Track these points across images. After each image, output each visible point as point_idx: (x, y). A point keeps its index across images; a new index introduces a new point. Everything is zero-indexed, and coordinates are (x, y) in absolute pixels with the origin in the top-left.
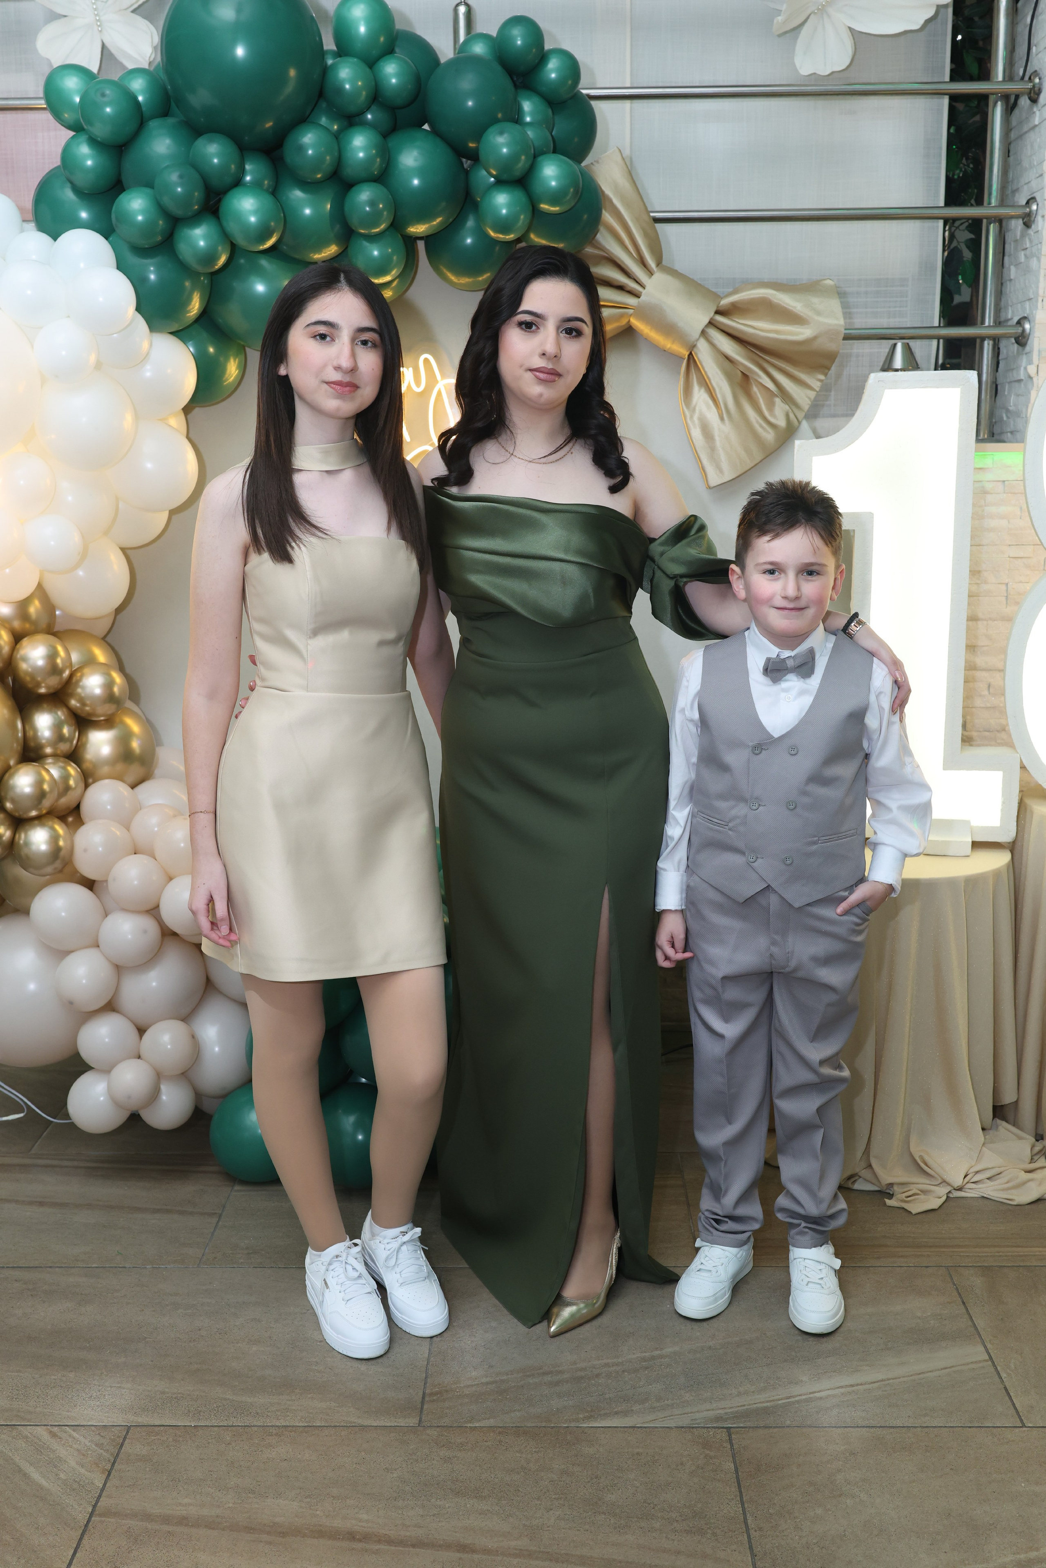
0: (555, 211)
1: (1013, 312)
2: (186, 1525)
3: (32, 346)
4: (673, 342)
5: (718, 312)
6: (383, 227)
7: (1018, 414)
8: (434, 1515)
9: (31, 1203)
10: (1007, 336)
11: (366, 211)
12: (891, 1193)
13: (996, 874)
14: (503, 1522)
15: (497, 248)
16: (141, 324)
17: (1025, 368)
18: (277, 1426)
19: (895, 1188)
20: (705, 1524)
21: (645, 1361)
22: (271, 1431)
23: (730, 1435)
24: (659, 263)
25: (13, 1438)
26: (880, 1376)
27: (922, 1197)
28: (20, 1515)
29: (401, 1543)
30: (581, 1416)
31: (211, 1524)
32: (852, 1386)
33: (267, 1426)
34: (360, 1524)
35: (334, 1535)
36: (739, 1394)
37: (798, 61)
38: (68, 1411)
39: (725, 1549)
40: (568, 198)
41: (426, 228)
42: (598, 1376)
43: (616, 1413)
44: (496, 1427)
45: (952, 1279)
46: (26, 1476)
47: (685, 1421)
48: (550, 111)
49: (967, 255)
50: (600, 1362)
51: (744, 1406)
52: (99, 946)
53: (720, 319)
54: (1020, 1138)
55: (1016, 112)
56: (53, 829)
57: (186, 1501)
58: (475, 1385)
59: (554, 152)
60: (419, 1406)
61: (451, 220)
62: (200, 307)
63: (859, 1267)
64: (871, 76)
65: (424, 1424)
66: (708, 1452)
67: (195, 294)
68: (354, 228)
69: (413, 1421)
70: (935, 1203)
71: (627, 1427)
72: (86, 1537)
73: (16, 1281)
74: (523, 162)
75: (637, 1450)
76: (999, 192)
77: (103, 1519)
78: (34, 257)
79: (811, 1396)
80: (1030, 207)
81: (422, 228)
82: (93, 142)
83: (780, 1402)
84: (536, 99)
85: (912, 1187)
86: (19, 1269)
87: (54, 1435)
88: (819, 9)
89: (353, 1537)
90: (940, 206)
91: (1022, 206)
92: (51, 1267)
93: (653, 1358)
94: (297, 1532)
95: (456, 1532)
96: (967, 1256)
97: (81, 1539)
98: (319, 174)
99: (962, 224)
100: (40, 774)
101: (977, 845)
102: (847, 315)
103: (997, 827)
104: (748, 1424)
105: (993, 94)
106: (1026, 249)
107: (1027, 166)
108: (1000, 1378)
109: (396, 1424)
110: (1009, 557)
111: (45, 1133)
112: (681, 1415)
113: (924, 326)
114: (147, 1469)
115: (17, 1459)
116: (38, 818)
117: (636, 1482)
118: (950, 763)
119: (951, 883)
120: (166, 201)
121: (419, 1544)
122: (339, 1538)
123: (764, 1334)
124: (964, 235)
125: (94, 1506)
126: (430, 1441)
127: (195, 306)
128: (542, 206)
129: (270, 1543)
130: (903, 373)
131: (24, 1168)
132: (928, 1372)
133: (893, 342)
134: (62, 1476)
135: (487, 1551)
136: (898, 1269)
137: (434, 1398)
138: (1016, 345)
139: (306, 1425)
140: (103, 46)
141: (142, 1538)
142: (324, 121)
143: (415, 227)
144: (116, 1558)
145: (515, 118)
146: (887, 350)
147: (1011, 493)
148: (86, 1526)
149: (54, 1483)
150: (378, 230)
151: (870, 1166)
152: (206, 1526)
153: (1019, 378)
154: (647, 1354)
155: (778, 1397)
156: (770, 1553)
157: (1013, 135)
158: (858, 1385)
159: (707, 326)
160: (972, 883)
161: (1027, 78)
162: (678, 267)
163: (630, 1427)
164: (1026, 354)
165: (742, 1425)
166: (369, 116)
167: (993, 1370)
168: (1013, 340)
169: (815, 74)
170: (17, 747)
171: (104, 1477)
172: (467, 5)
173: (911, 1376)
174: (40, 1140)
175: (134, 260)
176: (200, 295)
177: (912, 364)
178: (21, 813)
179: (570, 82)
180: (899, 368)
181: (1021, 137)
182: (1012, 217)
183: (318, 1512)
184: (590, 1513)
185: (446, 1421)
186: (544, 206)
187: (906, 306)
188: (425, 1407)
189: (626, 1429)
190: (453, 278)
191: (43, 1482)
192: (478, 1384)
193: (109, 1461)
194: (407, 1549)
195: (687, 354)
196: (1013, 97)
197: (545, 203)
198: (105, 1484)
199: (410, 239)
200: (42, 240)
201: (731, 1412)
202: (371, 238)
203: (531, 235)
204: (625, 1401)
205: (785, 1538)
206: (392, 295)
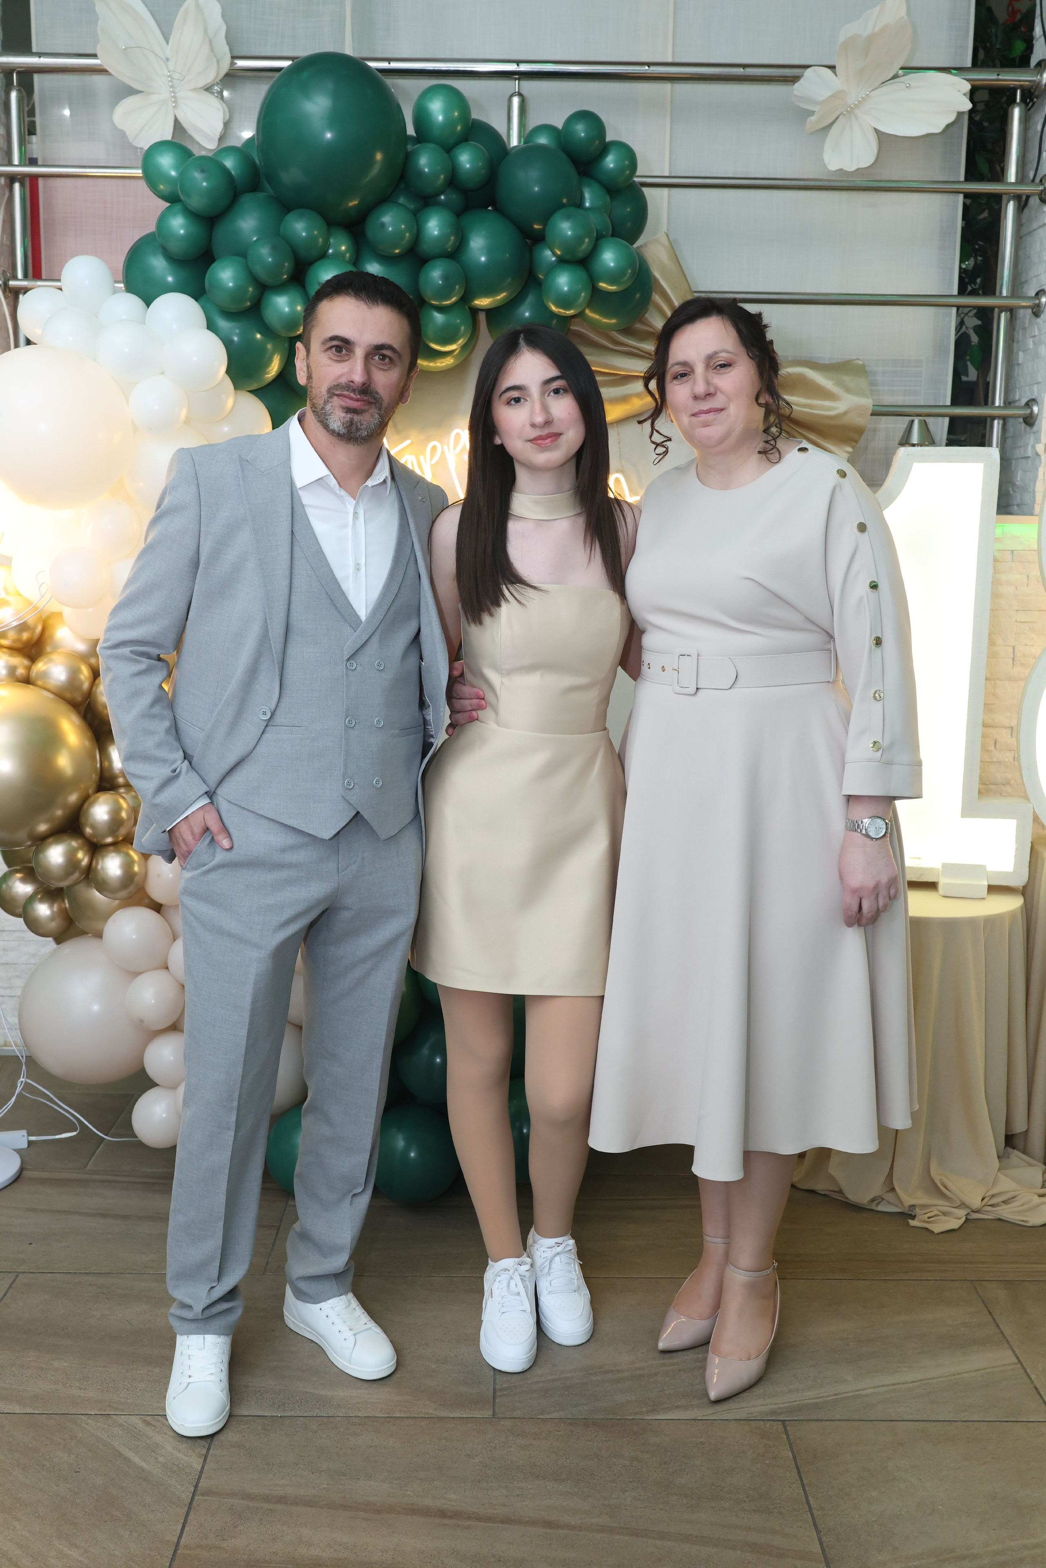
0: (614, 289)
1: (1022, 394)
2: (286, 1503)
3: (128, 402)
6: (454, 299)
7: (1025, 489)
8: (517, 1496)
9: (94, 1215)
10: (1015, 417)
11: (439, 283)
12: (913, 1214)
13: (1012, 914)
14: (582, 1502)
16: (229, 384)
17: (1033, 447)
18: (359, 1417)
19: (917, 1209)
20: (771, 1504)
21: (699, 1362)
22: (354, 1421)
23: (785, 1427)
25: (109, 1426)
26: (919, 1377)
27: (943, 1218)
28: (127, 1494)
29: (490, 1519)
30: (644, 1409)
31: (309, 1503)
32: (894, 1385)
33: (349, 1417)
34: (449, 1503)
35: (426, 1512)
36: (790, 1391)
37: (826, 158)
38: (158, 1403)
39: (792, 1526)
40: (625, 278)
41: (490, 302)
42: (656, 1374)
43: (677, 1407)
44: (566, 1419)
45: (977, 1292)
46: (127, 1460)
47: (742, 1415)
48: (608, 197)
49: (975, 339)
51: (796, 1401)
52: (167, 968)
54: (1030, 1165)
55: (1026, 211)
56: (128, 855)
57: (282, 1482)
58: (541, 1382)
59: (613, 235)
60: (491, 1400)
61: (513, 296)
62: (278, 369)
63: (890, 1280)
64: (894, 172)
65: (498, 1416)
66: (766, 1442)
67: (276, 356)
68: (426, 299)
69: (487, 1413)
70: (955, 1224)
71: (689, 1420)
72: (192, 1513)
73: (90, 1285)
74: (586, 245)
75: (701, 1440)
76: (1010, 283)
77: (206, 1498)
78: (124, 317)
79: (857, 1393)
80: (1039, 300)
81: (486, 302)
82: (188, 213)
83: (829, 1398)
84: (596, 186)
85: (932, 1209)
87: (148, 1424)
88: (847, 111)
89: (445, 1514)
90: (954, 294)
91: (1031, 298)
92: (122, 1273)
94: (391, 1510)
95: (540, 1510)
96: (990, 1271)
97: (187, 1516)
98: (397, 249)
99: (970, 311)
100: (117, 802)
101: (993, 889)
103: (1011, 872)
104: (801, 1418)
105: (1005, 194)
106: (1035, 336)
107: (1037, 260)
108: (1031, 1379)
109: (471, 1416)
110: (1017, 622)
111: (98, 1151)
113: (937, 404)
114: (242, 1454)
115: (116, 1444)
116: (114, 844)
117: (703, 1468)
118: (967, 812)
119: (972, 922)
120: (258, 270)
121: (506, 1521)
122: (431, 1516)
124: (972, 322)
125: (196, 1486)
126: (506, 1431)
127: (274, 367)
128: (601, 284)
129: (367, 1519)
130: (919, 448)
131: (82, 1183)
132: (963, 1373)
133: (910, 418)
134: (161, 1459)
135: (572, 1527)
136: (926, 1282)
137: (505, 1393)
138: (1023, 425)
139: (387, 1416)
140: (176, 120)
141: (245, 1515)
142: (402, 200)
143: (480, 300)
144: (223, 1532)
145: (579, 204)
146: (905, 426)
147: (1019, 562)
148: (191, 1504)
149: (154, 1466)
150: (448, 302)
151: (893, 1189)
152: (304, 1505)
153: (1026, 456)
155: (826, 1394)
156: (834, 1530)
157: (1024, 231)
158: (899, 1384)
160: (990, 922)
161: (1037, 180)
163: (691, 1420)
164: (1034, 433)
165: (795, 1418)
166: (443, 197)
167: (1022, 1371)
168: (1021, 420)
169: (841, 169)
170: (95, 777)
171: (202, 1461)
172: (520, 94)
173: (948, 1376)
174: (93, 1158)
175: (223, 324)
176: (280, 357)
177: (928, 440)
178: (99, 839)
179: (628, 172)
180: (916, 443)
181: (1030, 233)
182: (1023, 307)
183: (408, 1493)
184: (662, 1495)
185: (518, 1413)
186: (603, 285)
187: (921, 386)
188: (497, 1401)
189: (688, 1421)
191: (143, 1465)
192: (544, 1381)
193: (204, 1447)
194: (496, 1525)
196: (1024, 198)
197: (604, 282)
198: (203, 1468)
199: (475, 311)
200: (133, 302)
201: (784, 1407)
202: (441, 309)
203: (587, 311)
204: (684, 1396)
205: (845, 1516)
206: (453, 362)
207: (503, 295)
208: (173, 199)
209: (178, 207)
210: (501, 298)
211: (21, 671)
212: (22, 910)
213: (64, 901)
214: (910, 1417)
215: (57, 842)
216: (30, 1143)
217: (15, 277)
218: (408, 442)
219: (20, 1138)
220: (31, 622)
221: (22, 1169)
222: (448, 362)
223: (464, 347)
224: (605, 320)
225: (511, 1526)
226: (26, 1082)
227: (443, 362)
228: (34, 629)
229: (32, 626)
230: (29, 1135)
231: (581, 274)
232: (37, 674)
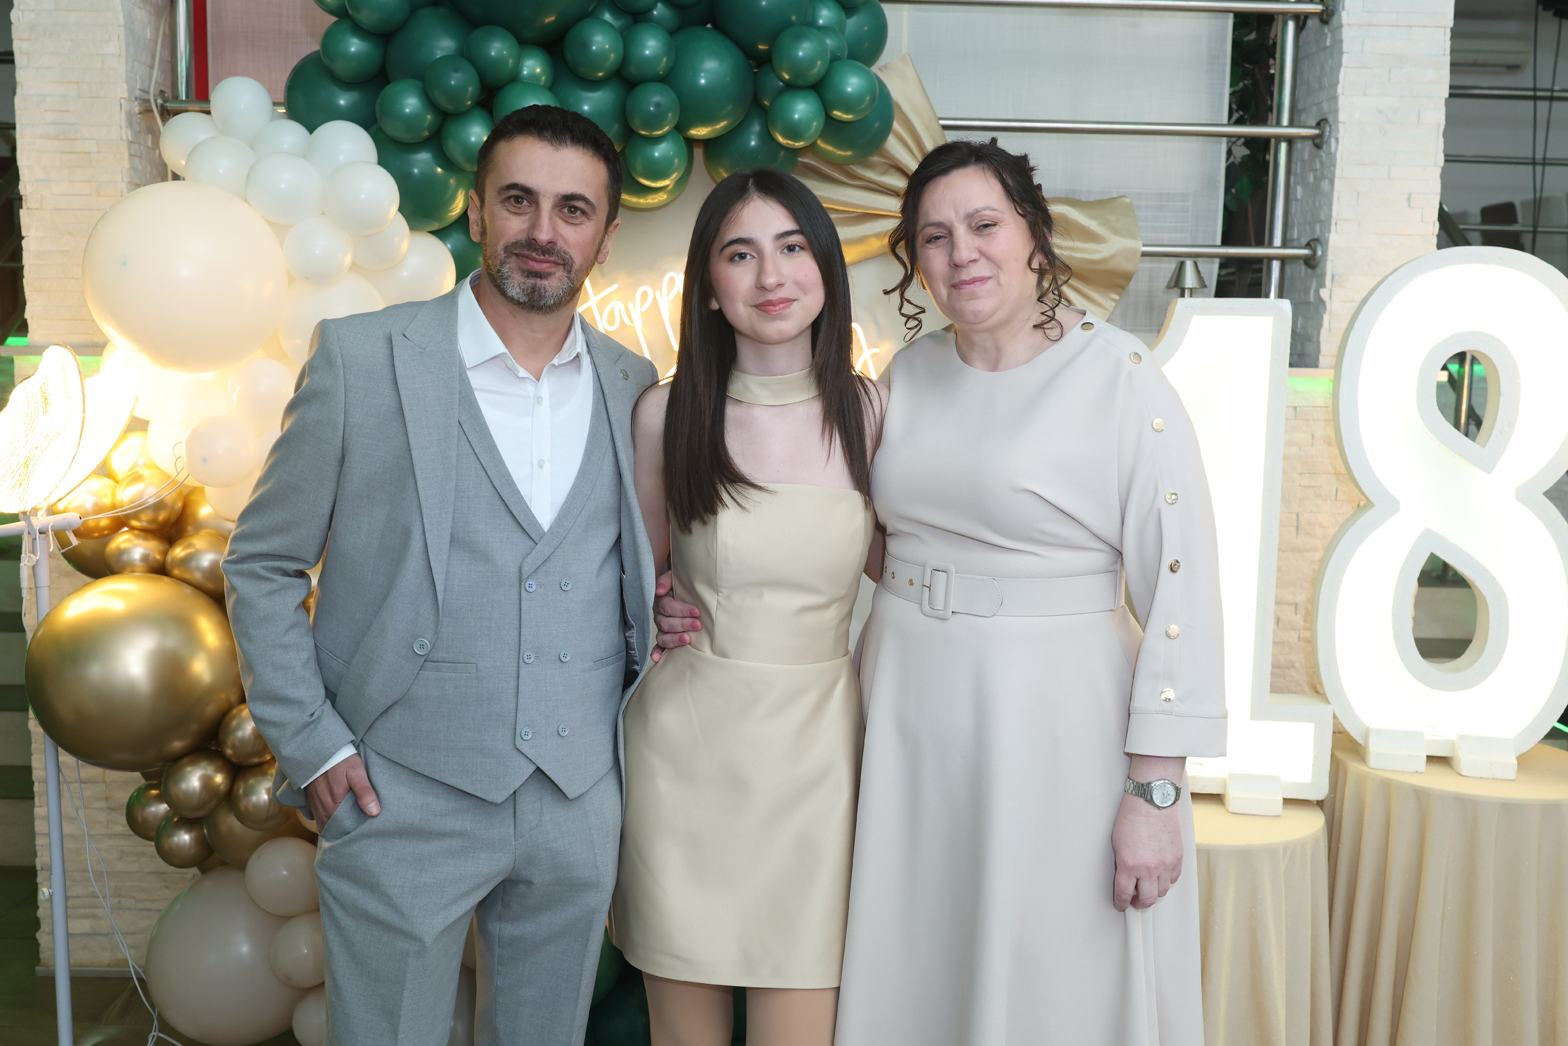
0: (849, 119)
1: (1299, 232)
3: (281, 246)
6: (666, 129)
7: (1307, 338)
10: (1295, 257)
11: (649, 111)
13: (1314, 838)
15: (782, 154)
16: (402, 223)
17: (1317, 293)
40: (863, 106)
41: (708, 131)
48: (843, 15)
55: (1304, 33)
59: (852, 59)
61: (737, 123)
67: (460, 192)
68: (634, 129)
74: (819, 67)
76: (1288, 112)
78: (285, 148)
80: (1323, 128)
81: (703, 131)
82: (359, 30)
84: (830, 3)
90: (1224, 122)
91: (1311, 127)
98: (601, 71)
99: (1243, 143)
101: (1288, 803)
103: (1309, 784)
105: (1283, 14)
106: (1317, 170)
107: (1317, 87)
110: (1300, 485)
113: (1206, 243)
118: (1258, 713)
119: (1270, 851)
120: (438, 95)
124: (1242, 153)
127: (458, 205)
128: (835, 112)
130: (1193, 299)
138: (1303, 267)
142: (608, 17)
143: (697, 129)
145: (812, 22)
146: (1174, 268)
147: (1303, 420)
150: (660, 132)
153: (1308, 301)
157: (1300, 54)
160: (1289, 851)
164: (1316, 277)
166: (654, 13)
168: (1302, 262)
175: (397, 155)
178: (243, 760)
180: (1189, 292)
181: (1308, 57)
182: (1305, 138)
186: (837, 113)
187: (1188, 222)
196: (1302, 18)
197: (840, 110)
199: (691, 142)
200: (295, 129)
202: (653, 140)
203: (819, 142)
206: (666, 198)
207: (723, 124)
208: (341, 13)
209: (347, 23)
210: (721, 128)
211: (155, 559)
212: (154, 833)
213: (202, 829)
215: (194, 763)
217: (176, 97)
218: (615, 286)
220: (169, 500)
222: (661, 197)
223: (678, 183)
224: (839, 152)
226: (158, 1036)
227: (655, 199)
228: (173, 507)
229: (170, 505)
231: (815, 101)
232: (173, 560)
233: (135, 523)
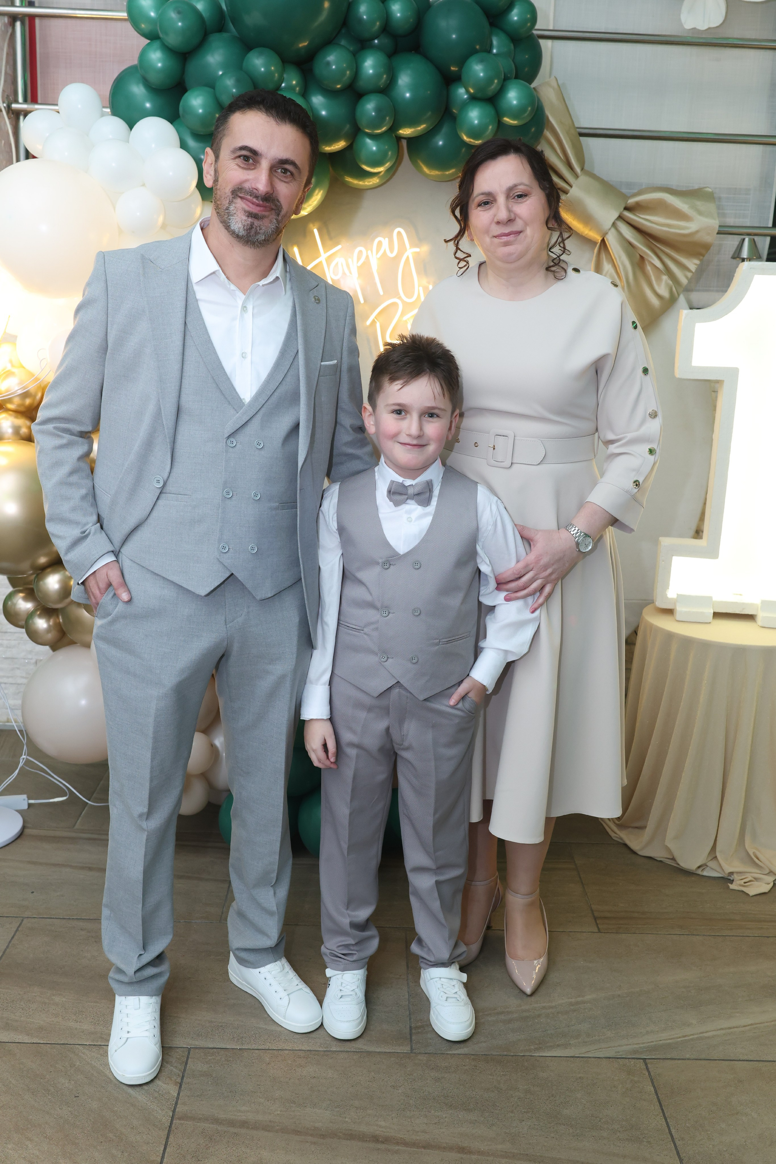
0: (515, 124)
2: (248, 1128)
3: (114, 208)
4: (590, 230)
5: (626, 209)
6: (384, 129)
8: (435, 1123)
9: (82, 868)
11: (372, 114)
12: (732, 879)
14: (488, 1130)
15: (464, 150)
16: (197, 195)
19: (735, 876)
20: (641, 1134)
21: (572, 1006)
23: (646, 1064)
24: (582, 169)
25: (101, 1055)
26: (749, 1021)
27: (756, 883)
28: (118, 1118)
29: (414, 1144)
30: (532, 1047)
31: (267, 1128)
32: (731, 1029)
33: (295, 1050)
34: (381, 1129)
35: (361, 1137)
36: (647, 1033)
37: (683, 17)
39: (659, 1154)
41: (411, 132)
42: (539, 1016)
43: (558, 1046)
44: (470, 1054)
47: (611, 1053)
48: (512, 45)
50: (539, 1005)
51: (653, 1042)
53: (627, 214)
57: (244, 1108)
59: (517, 77)
60: (409, 1037)
61: (431, 128)
63: (718, 936)
64: (736, 32)
65: (414, 1051)
66: (632, 1078)
68: (361, 128)
69: (406, 1049)
70: (765, 888)
71: (568, 1057)
72: (171, 1135)
73: (82, 930)
74: (493, 86)
75: (579, 1075)
77: (182, 1122)
78: (111, 137)
79: (701, 1035)
81: (408, 131)
82: (165, 49)
83: (679, 1040)
84: (503, 36)
85: (748, 875)
86: (82, 920)
89: (377, 1139)
93: (577, 1003)
94: (333, 1135)
95: (454, 1137)
97: (168, 1138)
98: (339, 85)
102: (721, 215)
104: (658, 1057)
109: (393, 1051)
111: (84, 813)
112: (607, 1048)
113: (762, 226)
114: (209, 1082)
117: (583, 1101)
120: (224, 99)
121: (427, 1146)
122: (367, 1140)
123: (657, 986)
125: (174, 1111)
126: (422, 1065)
129: (315, 1143)
131: (73, 840)
133: (743, 237)
135: (480, 1153)
136: (747, 938)
137: (419, 1031)
139: (325, 1050)
141: (215, 1137)
142: (343, 42)
143: (404, 130)
144: (198, 1153)
145: (488, 50)
146: (738, 243)
148: (170, 1127)
150: (379, 131)
151: (716, 859)
152: (263, 1129)
154: (573, 1000)
155: (676, 1036)
156: (693, 1158)
158: (734, 1027)
159: (617, 219)
162: (597, 172)
163: (570, 1057)
165: (654, 1057)
166: (377, 41)
169: (695, 28)
171: (177, 1088)
173: (772, 1021)
174: (80, 818)
175: (193, 143)
177: (755, 256)
179: (529, 24)
180: (746, 257)
183: (347, 1119)
184: (553, 1124)
185: (431, 1049)
186: (506, 120)
187: (749, 210)
188: (413, 1038)
189: (568, 1058)
190: (426, 170)
193: (179, 1075)
194: (420, 1150)
195: (599, 239)
197: (508, 117)
198: (179, 1094)
199: (399, 138)
200: (118, 124)
201: (643, 1047)
202: (373, 137)
204: (563, 1036)
205: (702, 1146)
206: (378, 182)
207: (423, 126)
208: (152, 36)
209: (157, 44)
210: (421, 129)
211: (24, 431)
212: (24, 622)
213: (58, 617)
214: (745, 1058)
215: (54, 572)
216: (30, 805)
217: (16, 101)
218: (339, 247)
219: (21, 801)
220: (33, 391)
221: (24, 828)
222: (375, 181)
223: (388, 170)
225: (432, 1151)
226: (27, 758)
227: (370, 182)
228: (35, 396)
229: (32, 394)
230: (29, 798)
231: (489, 109)
233: (10, 406)
